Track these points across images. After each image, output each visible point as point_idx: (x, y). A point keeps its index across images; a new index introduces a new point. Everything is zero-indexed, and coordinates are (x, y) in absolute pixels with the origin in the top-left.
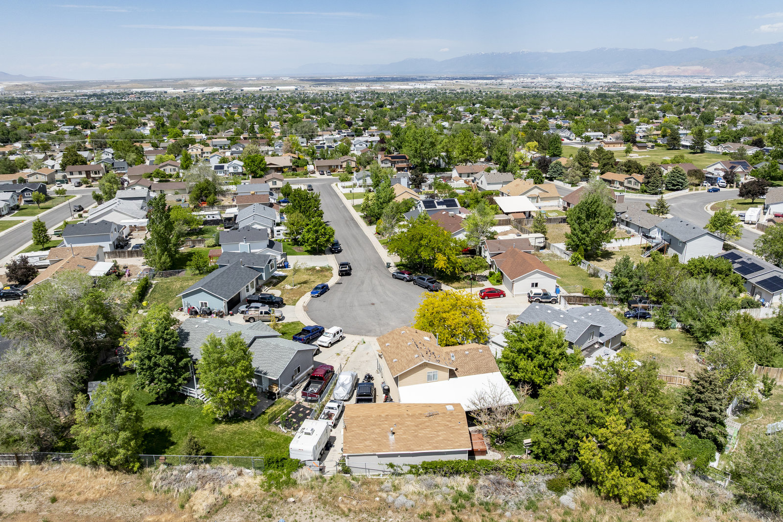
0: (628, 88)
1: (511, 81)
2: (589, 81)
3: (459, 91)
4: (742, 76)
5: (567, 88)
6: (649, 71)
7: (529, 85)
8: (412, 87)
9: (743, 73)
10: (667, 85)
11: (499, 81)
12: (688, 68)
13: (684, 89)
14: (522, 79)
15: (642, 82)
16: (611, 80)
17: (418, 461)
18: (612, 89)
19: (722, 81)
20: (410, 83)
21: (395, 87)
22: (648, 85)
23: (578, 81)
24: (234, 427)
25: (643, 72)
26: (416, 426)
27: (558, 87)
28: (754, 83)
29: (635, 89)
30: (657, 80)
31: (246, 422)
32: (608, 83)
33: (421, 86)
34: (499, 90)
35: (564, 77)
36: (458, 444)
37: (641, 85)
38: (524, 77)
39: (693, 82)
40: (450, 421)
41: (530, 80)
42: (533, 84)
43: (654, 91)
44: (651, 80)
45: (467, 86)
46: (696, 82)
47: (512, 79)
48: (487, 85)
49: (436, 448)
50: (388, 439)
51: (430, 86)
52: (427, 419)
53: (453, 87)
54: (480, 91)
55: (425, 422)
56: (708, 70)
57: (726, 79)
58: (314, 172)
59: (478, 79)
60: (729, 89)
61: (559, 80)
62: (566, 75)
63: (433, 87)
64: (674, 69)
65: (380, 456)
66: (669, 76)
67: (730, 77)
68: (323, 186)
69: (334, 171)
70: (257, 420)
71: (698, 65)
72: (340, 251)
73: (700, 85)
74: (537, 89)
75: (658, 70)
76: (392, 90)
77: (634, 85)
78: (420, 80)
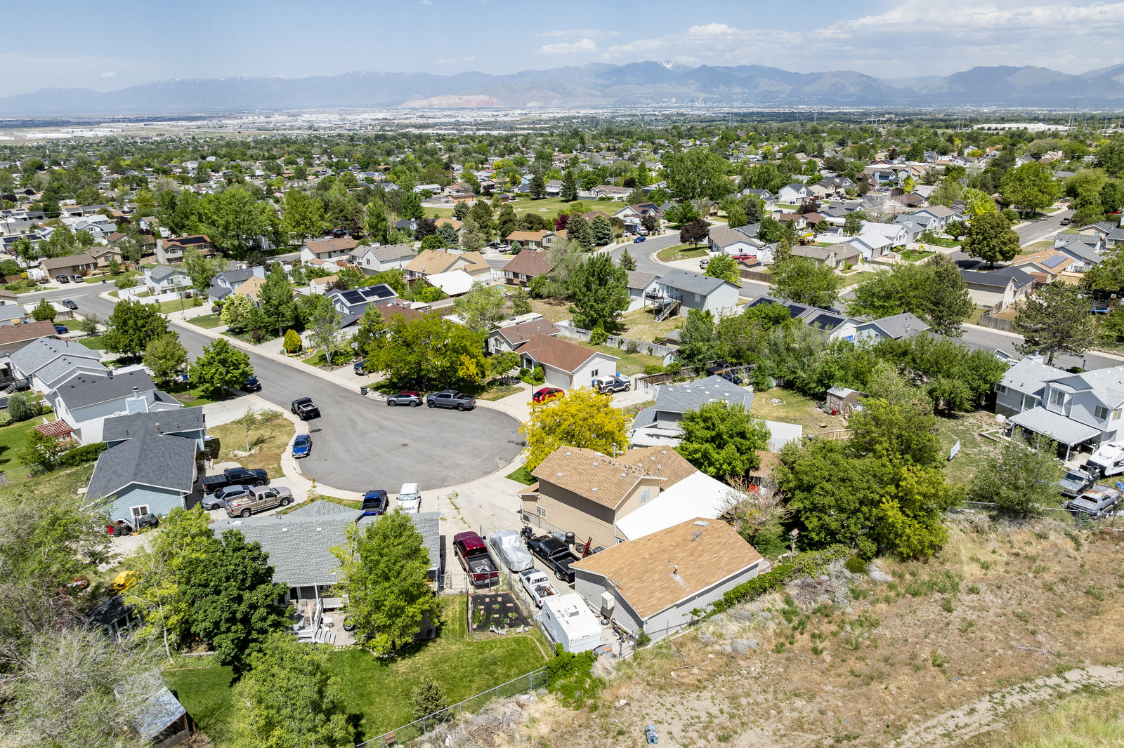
0: (407, 127)
1: (236, 122)
2: (349, 117)
3: (158, 139)
4: (535, 107)
5: (325, 129)
6: (424, 103)
7: (266, 126)
8: (69, 136)
9: (534, 104)
10: (453, 120)
11: (215, 122)
12: (472, 97)
13: (479, 125)
14: (250, 118)
15: (421, 117)
16: (380, 116)
17: (718, 595)
18: (387, 128)
19: (515, 115)
20: (64, 130)
21: (35, 136)
22: (431, 121)
23: (335, 118)
24: (421, 658)
25: (417, 104)
26: (692, 555)
27: (310, 128)
28: (552, 115)
29: (416, 126)
30: (439, 114)
31: (430, 644)
32: (377, 119)
33: (87, 133)
34: (224, 135)
35: (312, 113)
36: (747, 559)
37: (420, 121)
38: (251, 112)
39: (485, 116)
40: (719, 537)
41: (262, 119)
42: (272, 125)
43: (440, 129)
44: (430, 114)
45: (167, 130)
46: (487, 116)
47: (236, 118)
48: (199, 127)
49: (730, 571)
50: (675, 582)
51: (102, 132)
52: (694, 544)
53: (144, 133)
54: (194, 138)
55: (696, 548)
56: (495, 100)
57: (520, 112)
58: (45, 281)
59: (180, 119)
60: (528, 124)
61: (306, 117)
62: (314, 110)
63: (109, 134)
64: (455, 100)
65: (678, 606)
66: (451, 109)
67: (522, 109)
68: (86, 298)
69: (85, 274)
70: (442, 635)
71: (482, 94)
72: (259, 388)
73: (493, 119)
74: (280, 132)
75: (436, 101)
76: (30, 140)
77: (413, 121)
78: (79, 124)
